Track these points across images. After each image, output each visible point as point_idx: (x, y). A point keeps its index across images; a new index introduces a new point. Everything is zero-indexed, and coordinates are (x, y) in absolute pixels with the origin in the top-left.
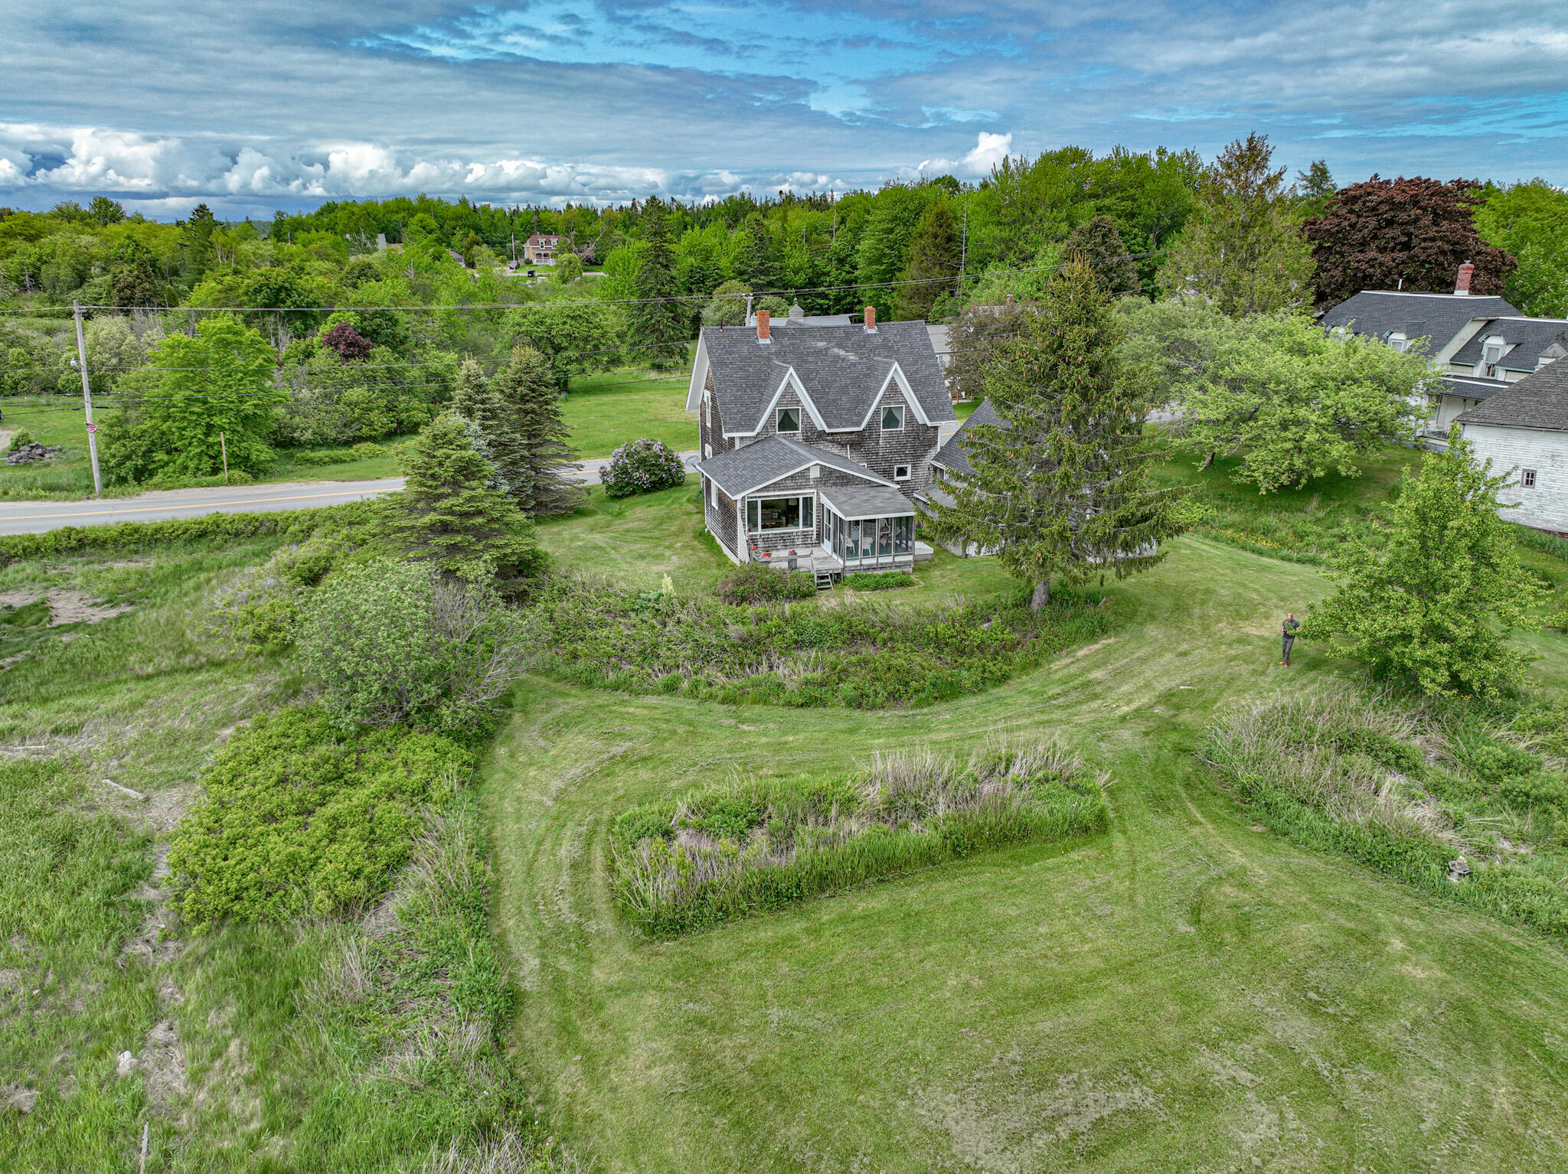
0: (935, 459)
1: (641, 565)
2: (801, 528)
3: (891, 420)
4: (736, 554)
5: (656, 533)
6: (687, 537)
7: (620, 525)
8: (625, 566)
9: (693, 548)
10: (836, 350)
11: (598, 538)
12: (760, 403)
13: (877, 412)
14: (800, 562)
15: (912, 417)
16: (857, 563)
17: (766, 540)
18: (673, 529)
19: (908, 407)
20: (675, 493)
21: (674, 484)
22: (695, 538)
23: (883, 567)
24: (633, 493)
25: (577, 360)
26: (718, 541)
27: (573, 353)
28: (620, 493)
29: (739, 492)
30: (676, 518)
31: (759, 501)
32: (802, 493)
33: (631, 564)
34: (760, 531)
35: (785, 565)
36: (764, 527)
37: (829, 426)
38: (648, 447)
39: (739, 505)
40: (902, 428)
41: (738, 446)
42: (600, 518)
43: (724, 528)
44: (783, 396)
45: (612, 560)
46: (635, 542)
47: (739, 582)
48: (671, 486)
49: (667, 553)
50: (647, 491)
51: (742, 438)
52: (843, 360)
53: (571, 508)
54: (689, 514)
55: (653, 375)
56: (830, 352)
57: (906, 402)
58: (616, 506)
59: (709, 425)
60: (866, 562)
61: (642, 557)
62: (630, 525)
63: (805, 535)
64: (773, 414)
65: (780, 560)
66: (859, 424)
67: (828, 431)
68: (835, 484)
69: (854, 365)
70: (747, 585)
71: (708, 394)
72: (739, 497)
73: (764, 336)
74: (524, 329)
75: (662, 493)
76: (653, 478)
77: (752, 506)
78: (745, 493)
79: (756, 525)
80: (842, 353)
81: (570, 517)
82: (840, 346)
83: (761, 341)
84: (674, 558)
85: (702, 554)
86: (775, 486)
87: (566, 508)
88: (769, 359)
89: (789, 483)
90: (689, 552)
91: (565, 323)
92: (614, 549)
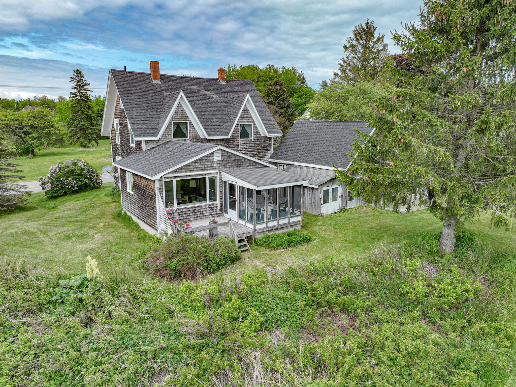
0: (271, 158)
1: (67, 244)
2: (208, 202)
3: (245, 134)
4: (155, 228)
5: (82, 218)
6: (108, 219)
7: (52, 215)
8: (51, 247)
9: (114, 227)
10: (204, 91)
11: (31, 226)
12: (160, 118)
13: (237, 127)
14: (220, 229)
15: (257, 131)
16: (264, 226)
17: (181, 213)
18: (95, 214)
19: (255, 125)
20: (95, 192)
21: (94, 188)
22: (114, 218)
23: (282, 227)
24: (65, 194)
25: (38, 138)
26: (135, 219)
27: (35, 135)
28: (55, 195)
29: (157, 173)
30: (97, 206)
31: (174, 180)
32: (208, 174)
33: (56, 245)
34: (176, 207)
35: (206, 233)
36: (178, 203)
37: (209, 135)
38: (75, 164)
39: (157, 185)
40: (252, 138)
41: (144, 147)
42: (38, 212)
43: (140, 207)
44: (176, 112)
45: (40, 242)
46: (63, 226)
47: (171, 255)
48: (92, 189)
49: (91, 232)
50: (75, 192)
51: (147, 142)
52: (210, 97)
53: (11, 206)
54: (107, 203)
55: (82, 149)
56: (200, 92)
57: (253, 121)
58: (52, 203)
59: (118, 142)
60: (270, 224)
61: (68, 237)
62: (61, 214)
63: (212, 208)
64: (169, 125)
65: (202, 229)
66: (227, 134)
67: (208, 138)
68: (232, 166)
69: (217, 100)
70: (180, 258)
71: (117, 121)
72: (157, 177)
73: (156, 79)
74: (5, 122)
75: (86, 193)
76: (79, 183)
77: (168, 184)
78: (162, 174)
79: (172, 203)
80: (208, 93)
81: (12, 212)
82: (206, 89)
83: (155, 82)
84: (98, 236)
85: (122, 231)
86: (187, 168)
87: (9, 206)
88: (162, 93)
89: (198, 165)
90: (111, 229)
91: (30, 120)
92: (43, 232)
